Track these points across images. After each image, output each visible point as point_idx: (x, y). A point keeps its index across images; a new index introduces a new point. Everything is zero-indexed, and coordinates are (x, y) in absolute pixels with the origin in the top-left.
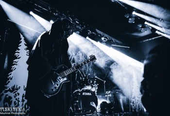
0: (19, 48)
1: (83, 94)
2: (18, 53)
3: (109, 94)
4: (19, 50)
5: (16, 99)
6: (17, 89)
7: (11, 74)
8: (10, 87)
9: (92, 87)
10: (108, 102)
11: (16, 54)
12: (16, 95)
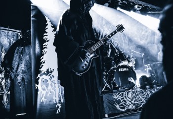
0: (46, 31)
1: (120, 70)
2: (47, 36)
3: (149, 67)
4: (46, 33)
5: (52, 81)
6: (51, 72)
7: (43, 58)
8: (45, 71)
9: (129, 62)
10: (148, 75)
11: (44, 37)
12: (51, 77)
